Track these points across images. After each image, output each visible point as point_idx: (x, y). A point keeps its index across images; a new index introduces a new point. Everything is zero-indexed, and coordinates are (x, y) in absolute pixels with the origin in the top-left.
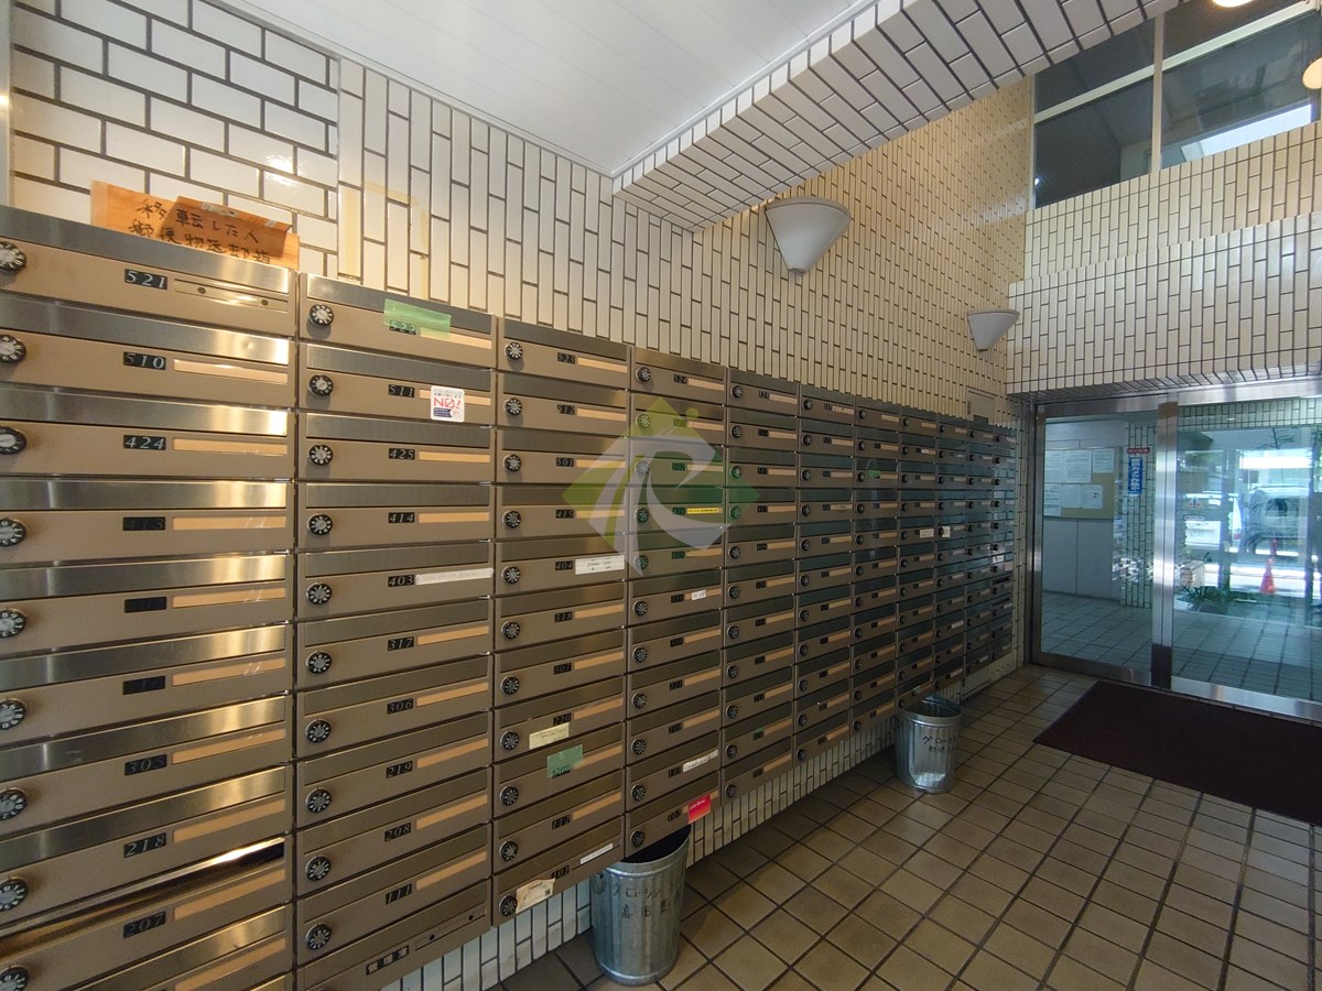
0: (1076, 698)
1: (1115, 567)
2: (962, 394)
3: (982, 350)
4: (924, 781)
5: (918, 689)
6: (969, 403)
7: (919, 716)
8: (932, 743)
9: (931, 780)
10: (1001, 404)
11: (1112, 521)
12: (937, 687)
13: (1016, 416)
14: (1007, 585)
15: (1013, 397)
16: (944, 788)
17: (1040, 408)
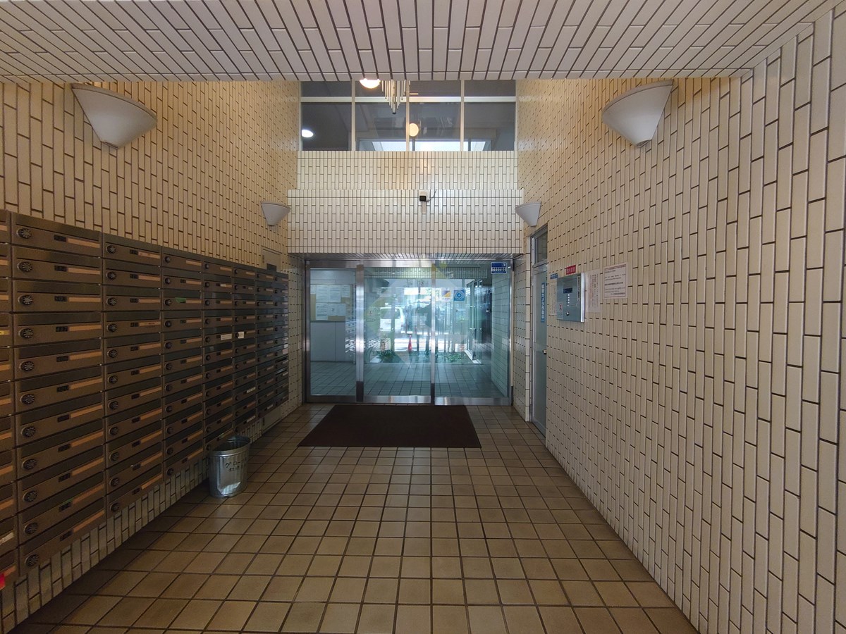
0: (323, 416)
1: (347, 346)
2: (259, 250)
3: (271, 226)
4: (226, 491)
5: (222, 436)
6: (263, 256)
7: (223, 452)
8: (231, 466)
9: (231, 489)
10: (285, 258)
11: (344, 322)
12: (236, 431)
13: (293, 266)
14: (284, 362)
15: (291, 255)
16: (240, 491)
17: (309, 263)
